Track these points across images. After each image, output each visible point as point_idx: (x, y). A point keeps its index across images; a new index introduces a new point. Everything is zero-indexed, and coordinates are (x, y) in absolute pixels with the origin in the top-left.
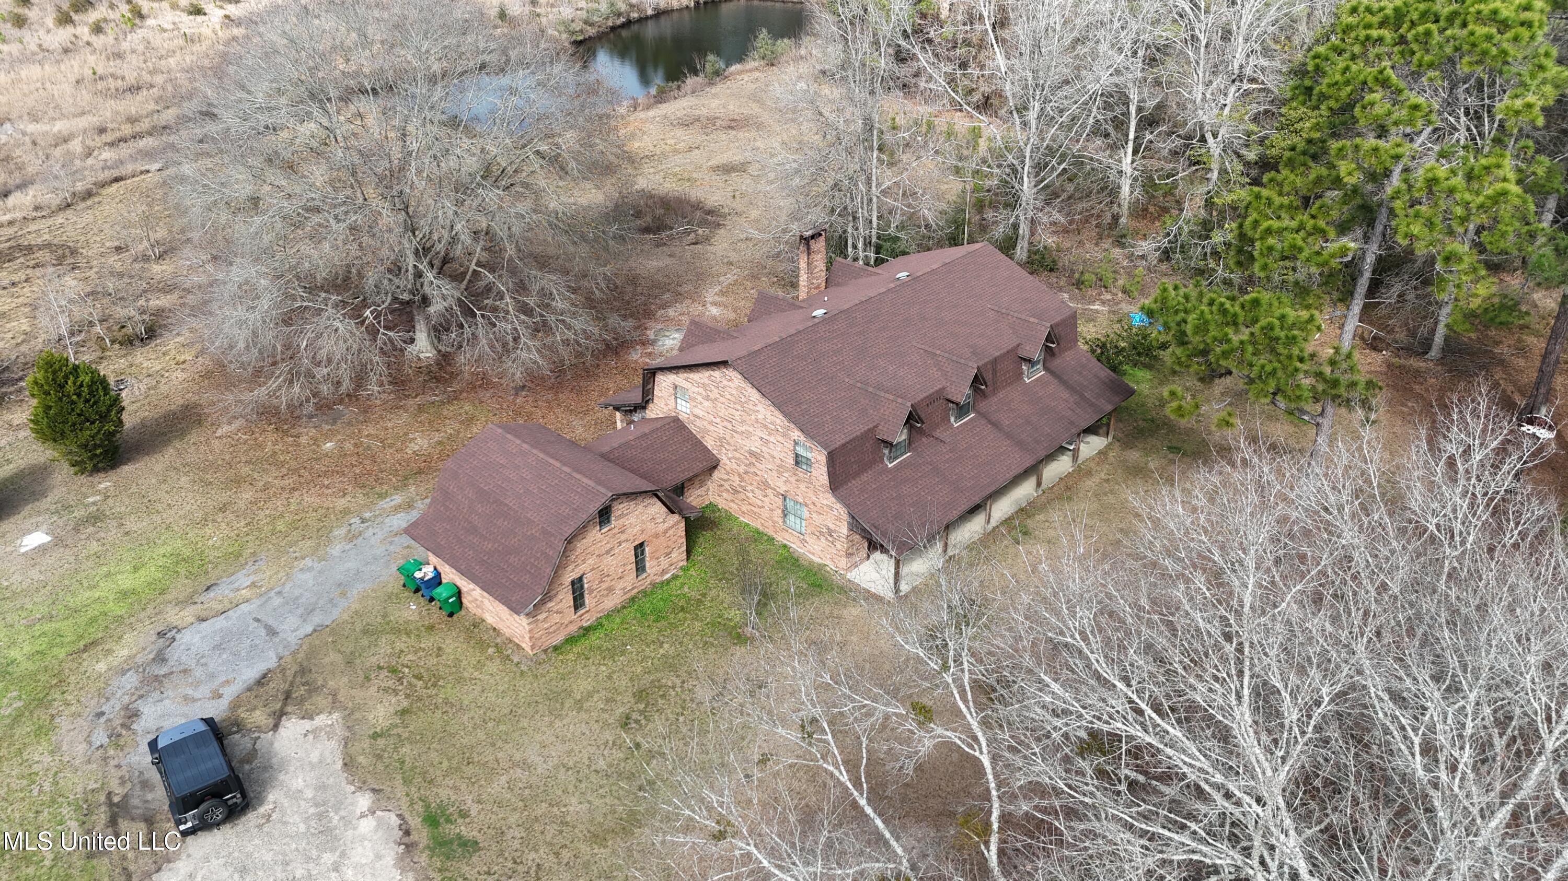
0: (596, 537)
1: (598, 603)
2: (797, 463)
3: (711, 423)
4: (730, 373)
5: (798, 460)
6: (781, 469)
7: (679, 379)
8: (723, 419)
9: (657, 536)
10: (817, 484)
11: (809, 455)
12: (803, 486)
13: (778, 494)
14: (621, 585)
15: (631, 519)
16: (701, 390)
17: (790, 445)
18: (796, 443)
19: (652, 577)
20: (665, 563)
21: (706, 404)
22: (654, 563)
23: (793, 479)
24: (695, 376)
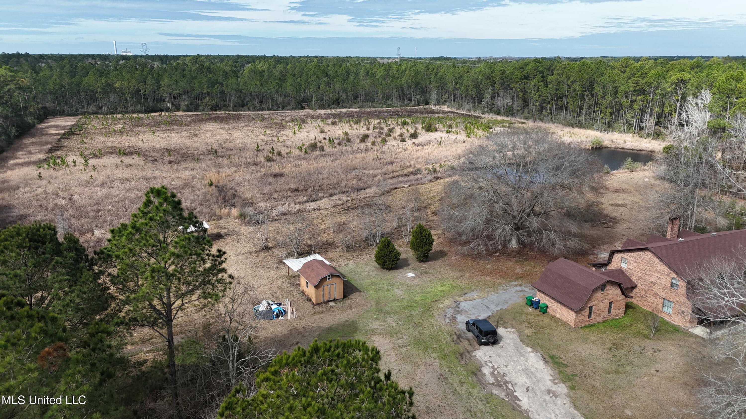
0: (599, 294)
1: (595, 318)
2: (672, 286)
3: (635, 271)
4: (648, 253)
5: (672, 285)
6: (664, 288)
7: (625, 255)
8: (641, 270)
9: (617, 301)
10: (680, 294)
11: (678, 283)
12: (673, 295)
13: (661, 298)
14: (603, 314)
15: (610, 292)
16: (633, 259)
17: (670, 279)
18: (672, 278)
19: (612, 316)
20: (617, 312)
21: (635, 264)
22: (614, 311)
23: (669, 293)
24: (632, 254)
